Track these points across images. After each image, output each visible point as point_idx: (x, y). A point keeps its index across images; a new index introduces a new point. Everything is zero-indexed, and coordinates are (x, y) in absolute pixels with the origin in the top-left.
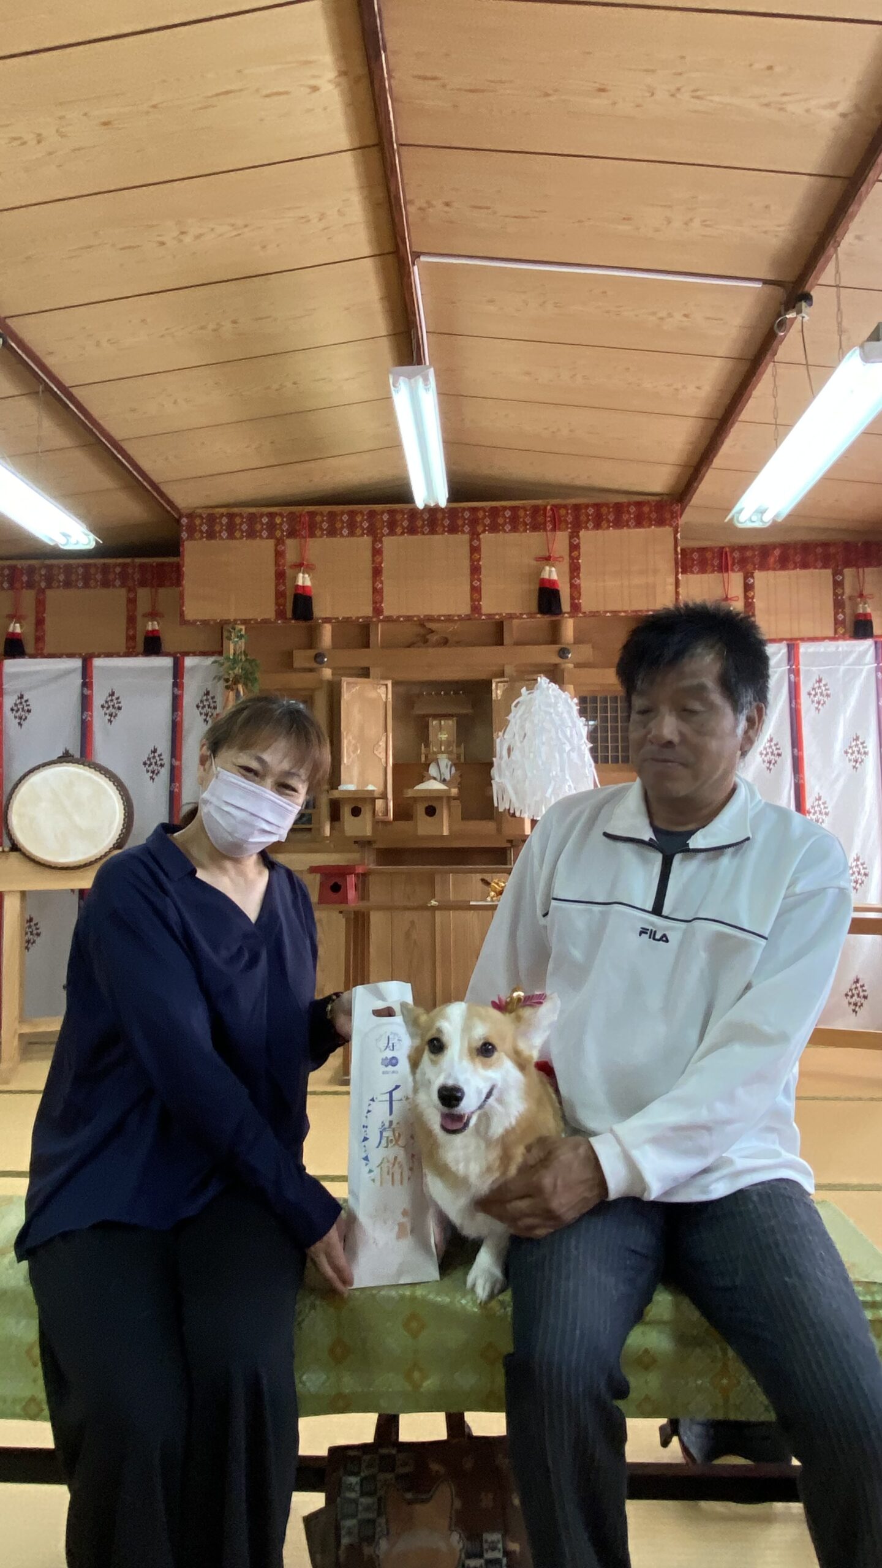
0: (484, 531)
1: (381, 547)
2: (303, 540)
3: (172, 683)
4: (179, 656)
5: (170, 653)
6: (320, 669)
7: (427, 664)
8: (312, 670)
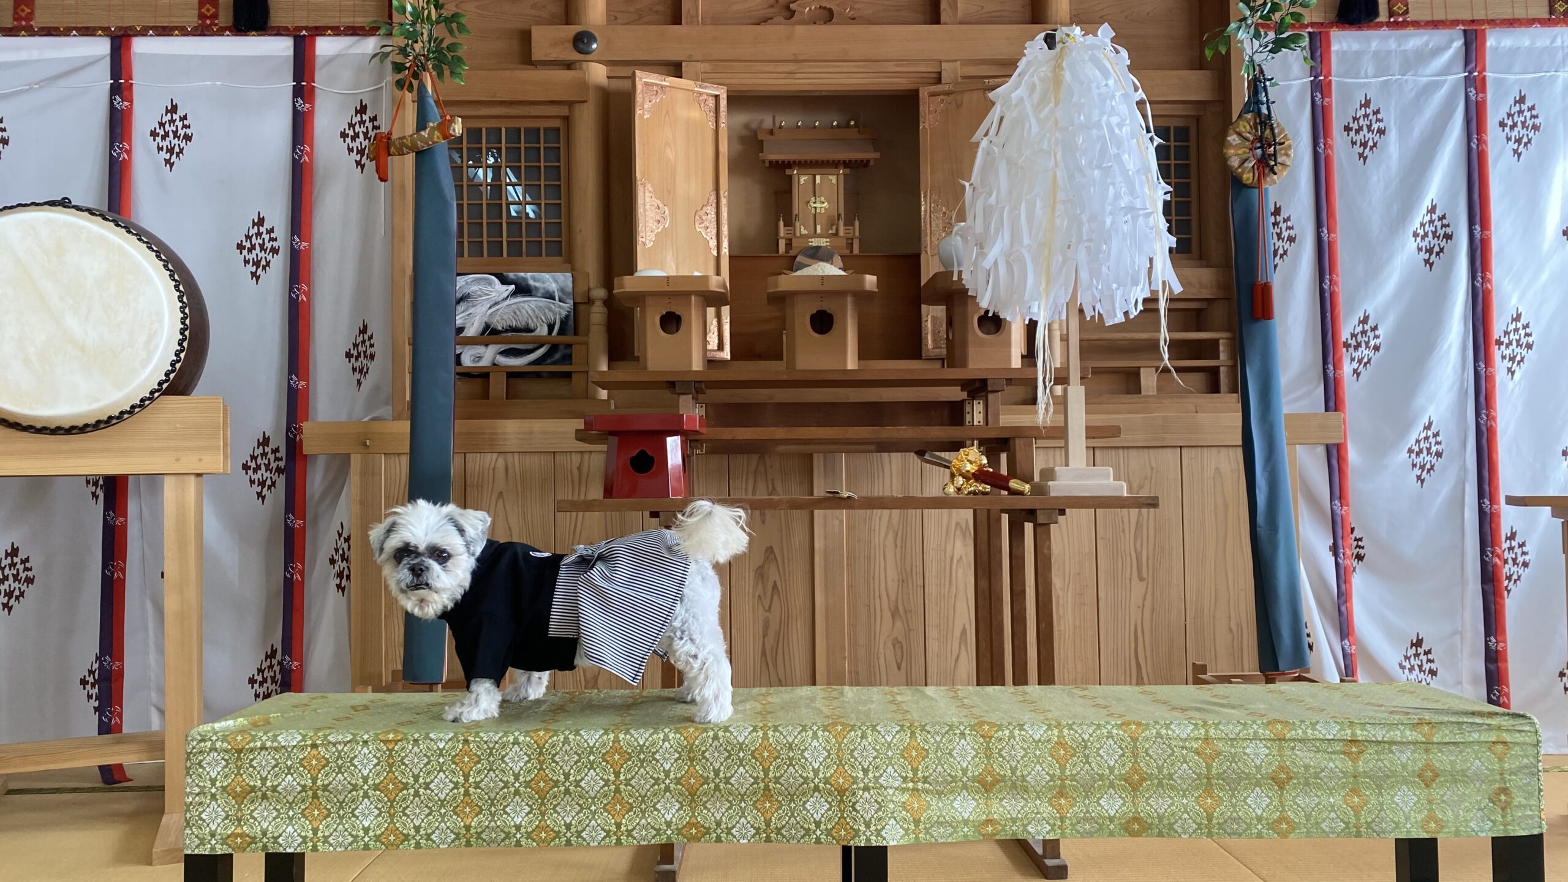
3: (291, 88)
4: (304, 36)
5: (287, 29)
6: (585, 64)
7: (792, 58)
8: (569, 65)
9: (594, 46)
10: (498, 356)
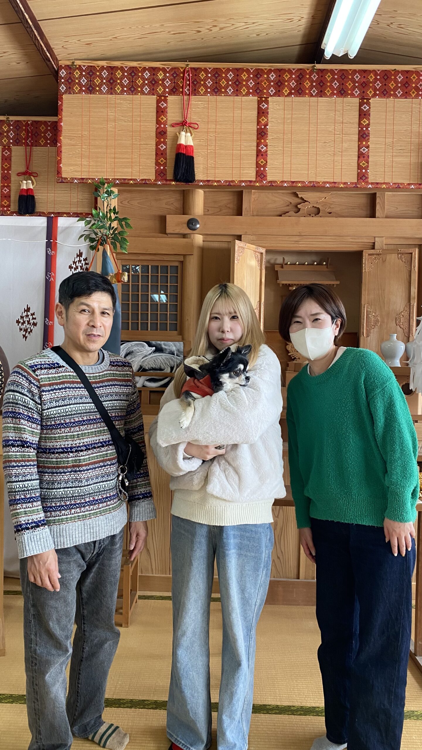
0: (374, 95)
1: (267, 108)
2: (186, 97)
3: (45, 243)
4: (53, 217)
5: (43, 213)
6: (192, 235)
7: (298, 234)
8: (184, 236)
9: (198, 226)
10: (146, 382)
